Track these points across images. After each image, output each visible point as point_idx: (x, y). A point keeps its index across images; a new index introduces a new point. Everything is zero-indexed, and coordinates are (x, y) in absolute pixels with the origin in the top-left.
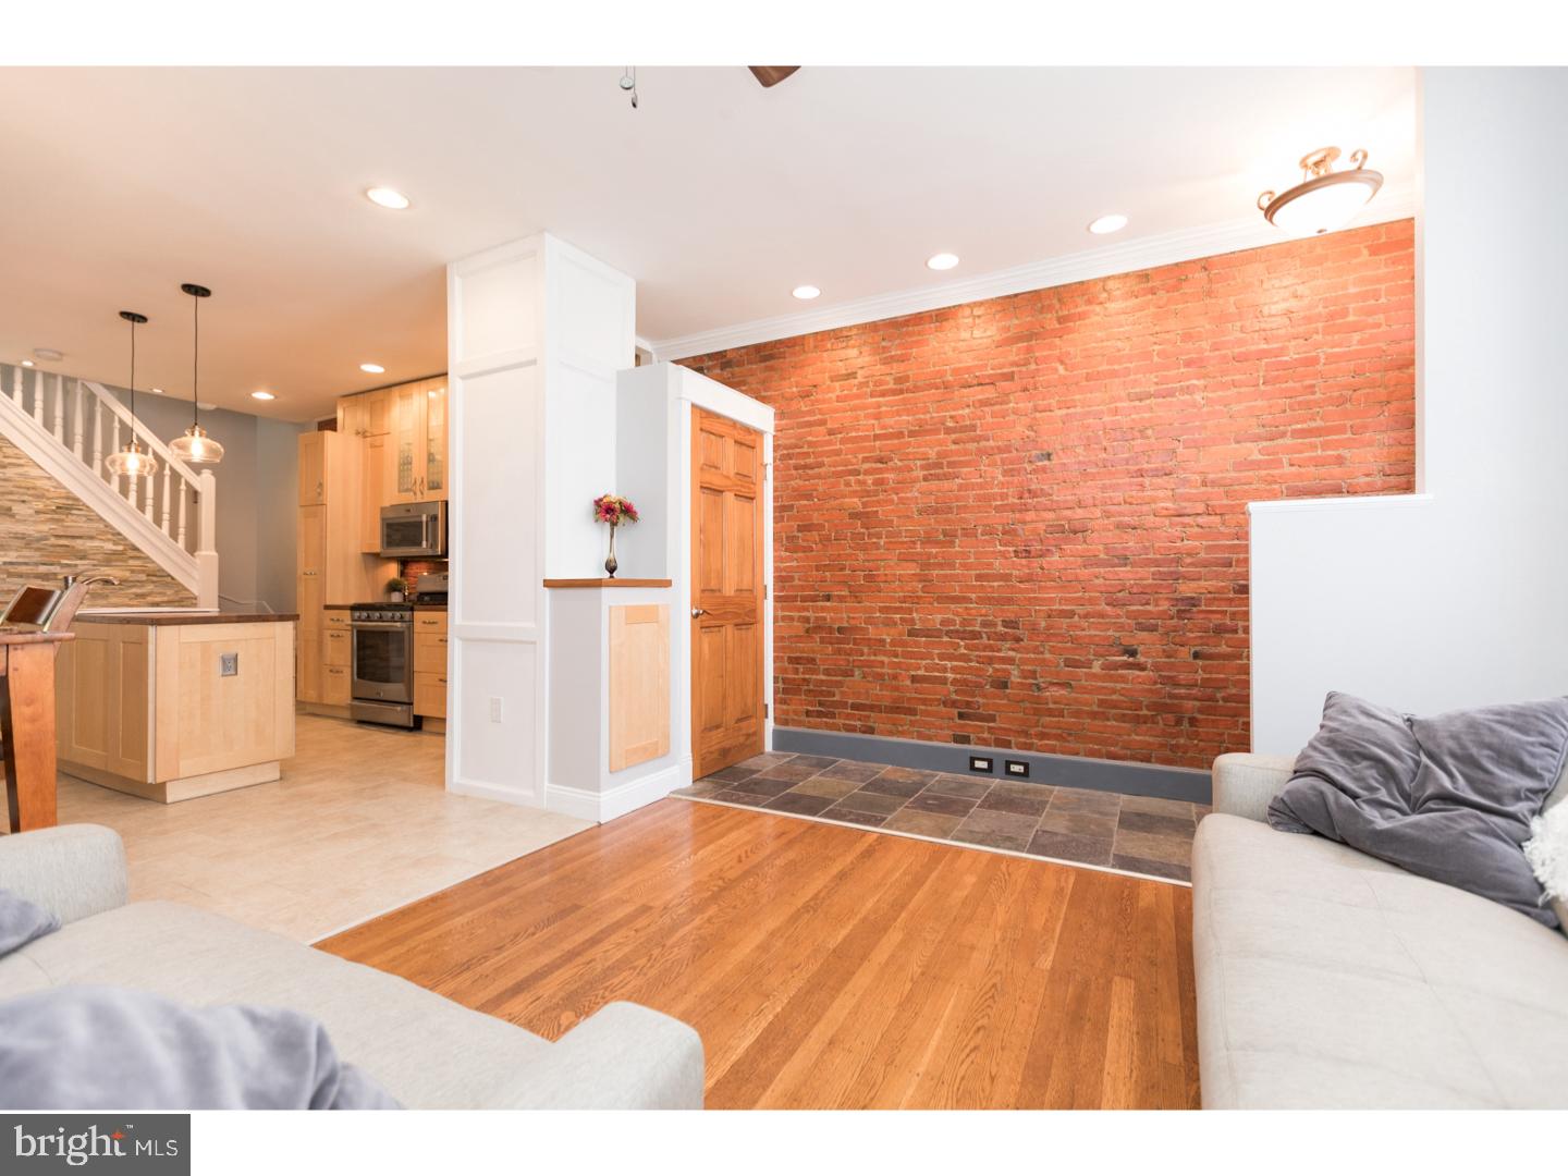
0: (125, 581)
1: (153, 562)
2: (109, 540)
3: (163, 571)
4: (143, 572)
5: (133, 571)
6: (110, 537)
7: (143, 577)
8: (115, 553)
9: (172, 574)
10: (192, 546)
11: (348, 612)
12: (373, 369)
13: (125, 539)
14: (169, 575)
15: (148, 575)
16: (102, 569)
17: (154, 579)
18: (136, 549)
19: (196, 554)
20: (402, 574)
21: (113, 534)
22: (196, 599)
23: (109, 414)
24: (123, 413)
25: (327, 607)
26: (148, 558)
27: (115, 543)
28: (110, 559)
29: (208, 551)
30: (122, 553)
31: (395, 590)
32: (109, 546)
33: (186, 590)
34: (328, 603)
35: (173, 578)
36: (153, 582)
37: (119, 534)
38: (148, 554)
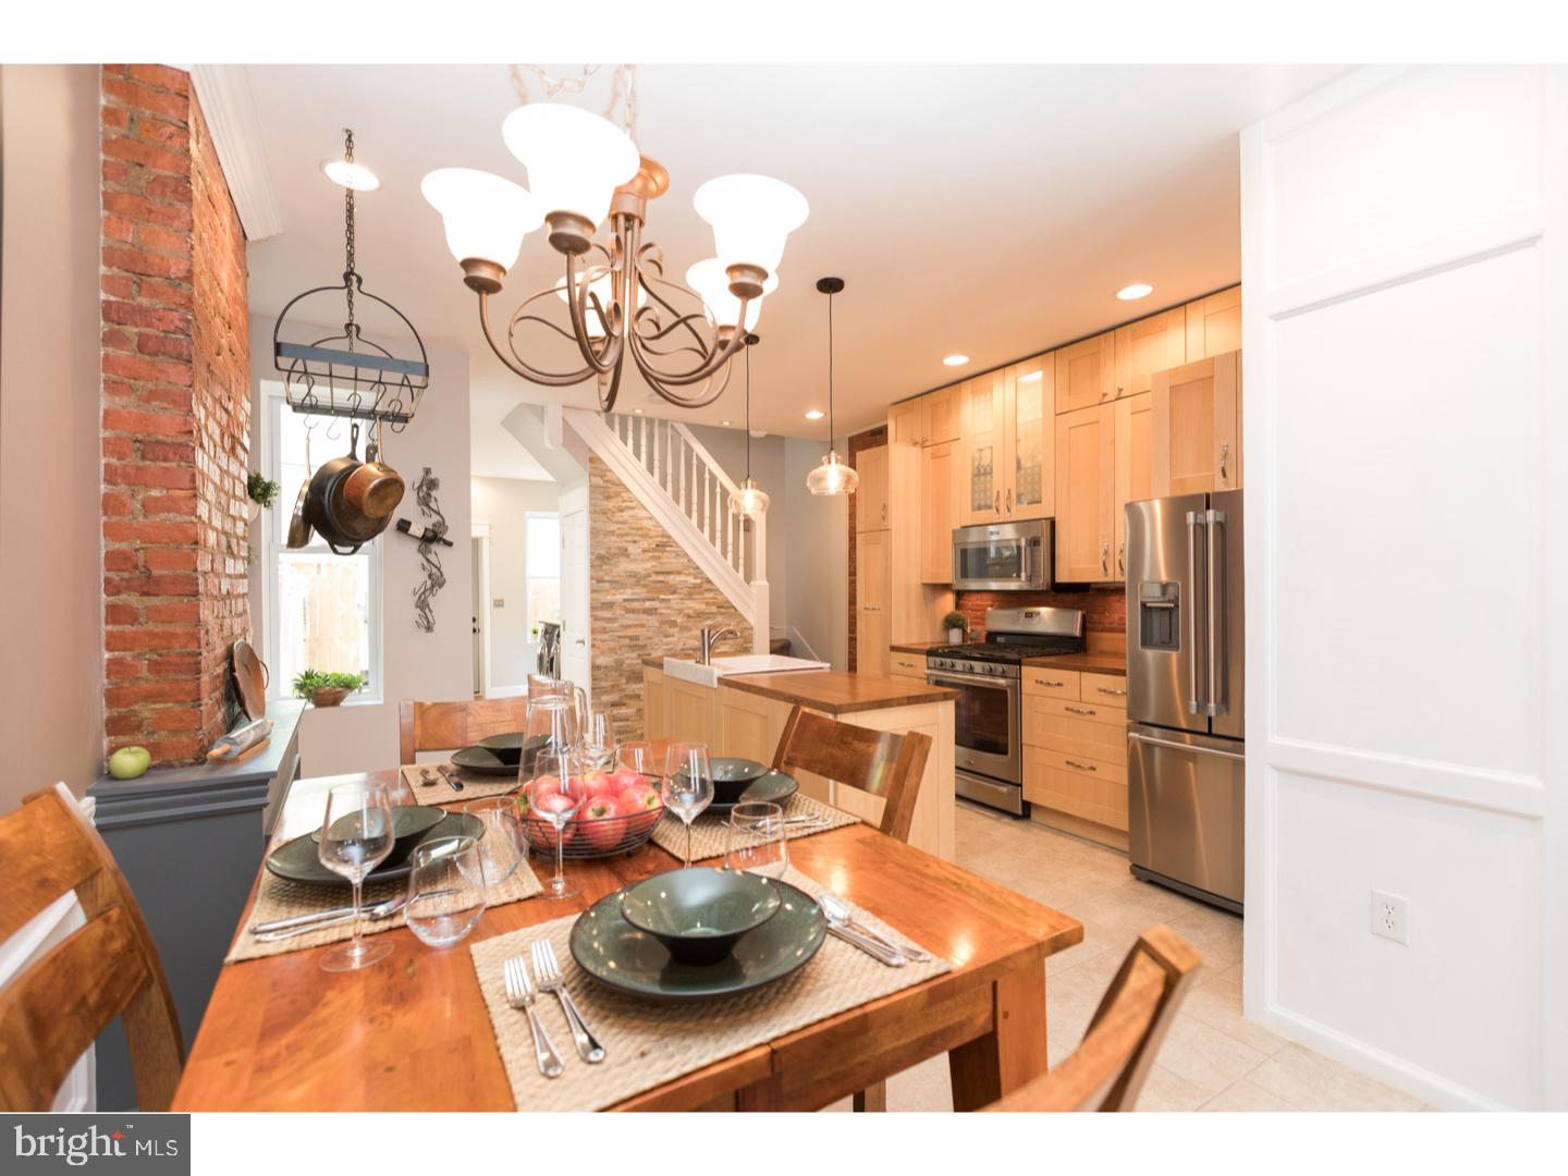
0: (703, 613)
1: (722, 594)
2: (690, 574)
3: (728, 602)
4: (714, 604)
5: (707, 604)
6: (691, 571)
7: (714, 609)
8: (696, 586)
9: (736, 606)
10: (748, 578)
11: (925, 657)
12: (957, 361)
13: (702, 572)
14: (733, 607)
15: (718, 607)
16: (687, 602)
17: (722, 610)
18: (709, 582)
19: (752, 583)
20: (958, 606)
21: (694, 569)
22: (752, 629)
23: (689, 449)
24: (700, 450)
25: (894, 649)
26: (718, 590)
27: (695, 578)
28: (693, 592)
29: (761, 582)
30: (699, 586)
31: (954, 626)
32: (691, 580)
33: (745, 620)
34: (894, 643)
35: (736, 610)
36: (721, 614)
37: (698, 568)
38: (719, 587)
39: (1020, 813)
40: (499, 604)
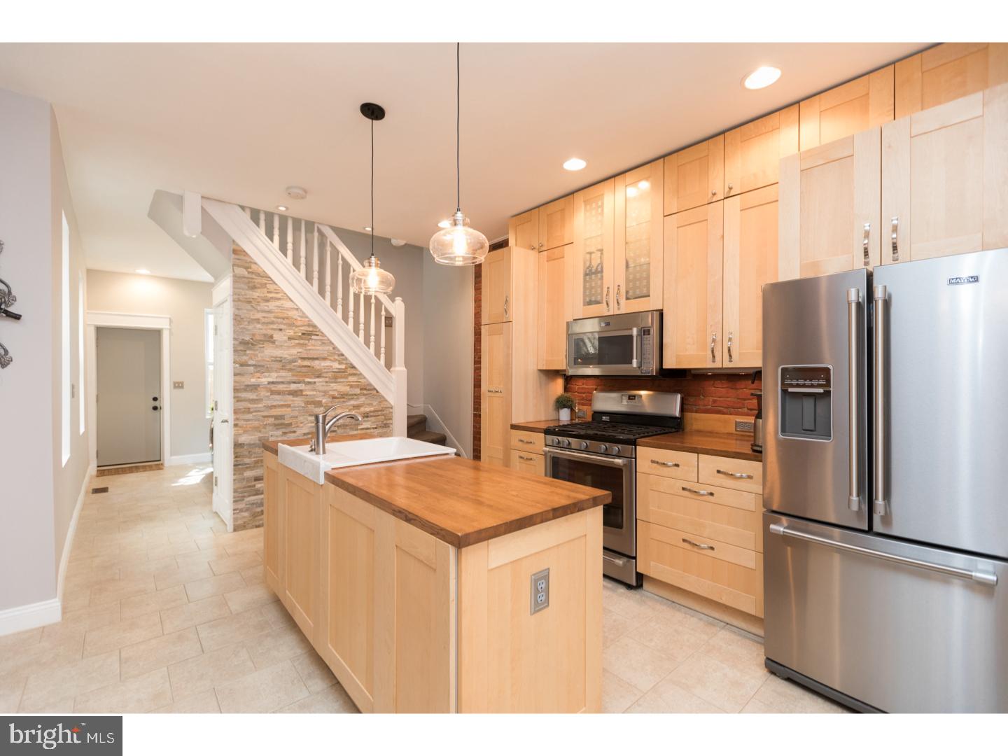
0: (347, 395)
1: (365, 378)
2: (335, 360)
3: (370, 384)
4: (357, 386)
5: (351, 386)
6: (336, 357)
7: (357, 391)
8: (340, 371)
9: (377, 388)
10: (389, 364)
11: (542, 435)
13: (346, 359)
14: (375, 389)
15: (361, 389)
16: (332, 385)
17: (365, 392)
18: (353, 367)
19: (391, 369)
20: (566, 389)
21: (339, 355)
22: (392, 408)
23: (335, 252)
24: (344, 251)
25: (514, 427)
26: (361, 374)
27: (340, 363)
28: (337, 376)
29: (400, 368)
30: (344, 371)
31: (565, 406)
32: (336, 366)
33: (386, 401)
34: (514, 422)
35: (377, 392)
36: (364, 395)
37: (343, 355)
38: (362, 371)
39: (634, 583)
40: (178, 385)
